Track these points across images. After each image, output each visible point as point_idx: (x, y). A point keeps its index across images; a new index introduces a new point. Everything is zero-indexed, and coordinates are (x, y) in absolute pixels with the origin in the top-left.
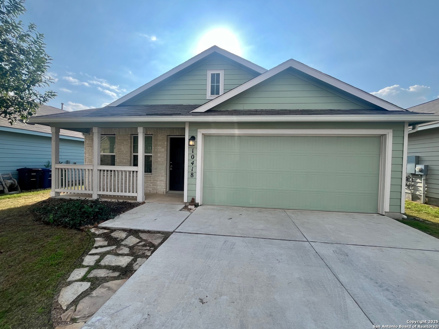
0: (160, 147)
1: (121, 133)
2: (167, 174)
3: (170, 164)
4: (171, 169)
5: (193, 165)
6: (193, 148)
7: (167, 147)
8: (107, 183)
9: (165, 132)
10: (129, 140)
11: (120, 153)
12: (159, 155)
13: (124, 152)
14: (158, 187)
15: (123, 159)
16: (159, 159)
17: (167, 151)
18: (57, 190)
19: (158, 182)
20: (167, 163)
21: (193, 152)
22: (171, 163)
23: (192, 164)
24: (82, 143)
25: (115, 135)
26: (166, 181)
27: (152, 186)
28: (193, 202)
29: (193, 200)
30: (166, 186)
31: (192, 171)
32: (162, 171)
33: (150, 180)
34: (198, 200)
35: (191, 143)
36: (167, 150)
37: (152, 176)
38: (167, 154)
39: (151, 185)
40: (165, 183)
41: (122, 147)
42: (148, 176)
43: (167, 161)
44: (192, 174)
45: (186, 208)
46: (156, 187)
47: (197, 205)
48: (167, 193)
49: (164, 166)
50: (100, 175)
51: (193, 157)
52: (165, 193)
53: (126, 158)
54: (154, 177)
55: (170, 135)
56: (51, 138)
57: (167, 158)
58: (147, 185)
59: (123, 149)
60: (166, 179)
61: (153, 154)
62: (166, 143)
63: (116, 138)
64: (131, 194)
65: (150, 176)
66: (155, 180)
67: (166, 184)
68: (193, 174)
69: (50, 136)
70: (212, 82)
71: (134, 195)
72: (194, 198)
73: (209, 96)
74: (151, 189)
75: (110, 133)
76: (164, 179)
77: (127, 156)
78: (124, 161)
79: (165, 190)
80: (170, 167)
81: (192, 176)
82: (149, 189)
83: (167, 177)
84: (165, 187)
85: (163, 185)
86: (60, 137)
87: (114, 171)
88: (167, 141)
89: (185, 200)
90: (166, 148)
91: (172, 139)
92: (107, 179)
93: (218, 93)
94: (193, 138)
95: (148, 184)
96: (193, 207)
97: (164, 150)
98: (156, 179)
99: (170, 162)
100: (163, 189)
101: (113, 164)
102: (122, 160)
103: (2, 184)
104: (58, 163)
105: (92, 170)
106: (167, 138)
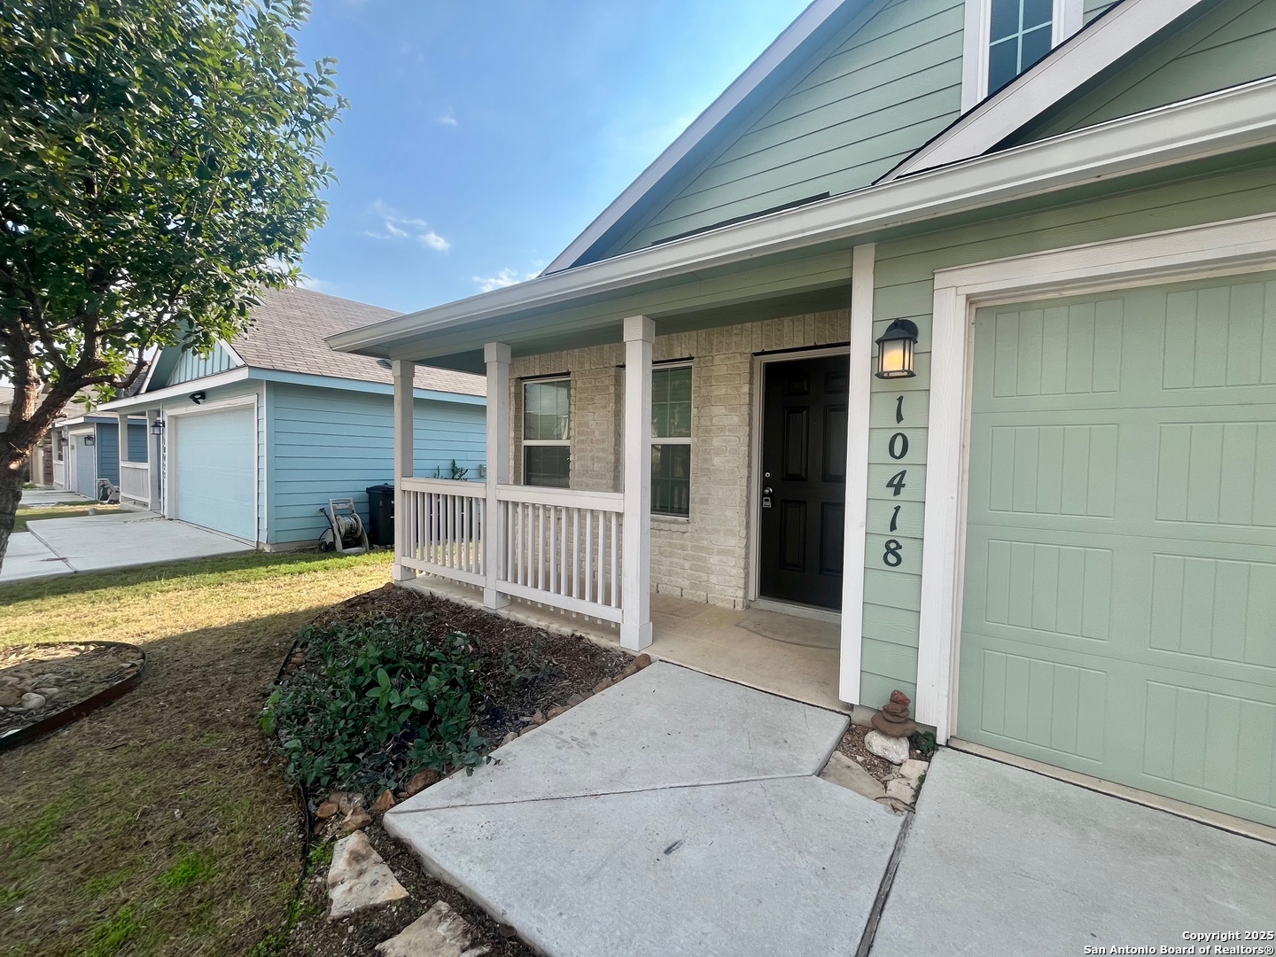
0: (719, 410)
1: (587, 367)
2: (748, 527)
3: (765, 483)
4: (768, 504)
5: (897, 493)
6: (902, 391)
7: (750, 404)
8: (546, 544)
9: (744, 342)
10: (612, 389)
11: (584, 438)
12: (717, 442)
13: (597, 433)
14: (713, 579)
15: (593, 459)
16: (717, 461)
17: (750, 425)
18: (407, 562)
19: (714, 559)
20: (749, 477)
21: (899, 418)
22: (768, 475)
23: (897, 485)
25: (568, 374)
26: (747, 557)
27: (690, 572)
28: (899, 718)
29: (898, 708)
30: (747, 576)
31: (893, 527)
32: (728, 513)
33: (683, 547)
34: (933, 709)
35: (894, 359)
36: (751, 418)
37: (690, 528)
38: (750, 436)
39: (687, 565)
41: (590, 417)
42: (675, 527)
43: (750, 466)
44: (892, 551)
45: (854, 742)
46: (704, 576)
47: (923, 743)
48: (748, 607)
49: (739, 492)
51: (899, 446)
52: (739, 608)
53: (601, 455)
54: (696, 534)
55: (763, 353)
56: (391, 398)
57: (750, 456)
58: (671, 563)
59: (592, 425)
60: (747, 547)
61: (696, 440)
62: (746, 389)
63: (572, 383)
64: (599, 610)
65: (683, 528)
66: (703, 549)
67: (747, 567)
68: (899, 547)
71: (611, 614)
72: (906, 690)
74: (686, 583)
75: (555, 369)
76: (736, 544)
77: (603, 450)
78: (597, 467)
79: (740, 593)
80: (764, 495)
81: (892, 559)
82: (679, 580)
83: (748, 537)
84: (742, 582)
85: (734, 572)
88: (751, 378)
89: (849, 690)
90: (745, 409)
91: (772, 372)
92: (546, 529)
94: (903, 332)
95: (674, 560)
96: (898, 751)
97: (736, 419)
98: (705, 543)
99: (765, 469)
100: (731, 590)
102: (590, 464)
103: (332, 528)
104: (408, 473)
105: (485, 500)
106: (751, 368)
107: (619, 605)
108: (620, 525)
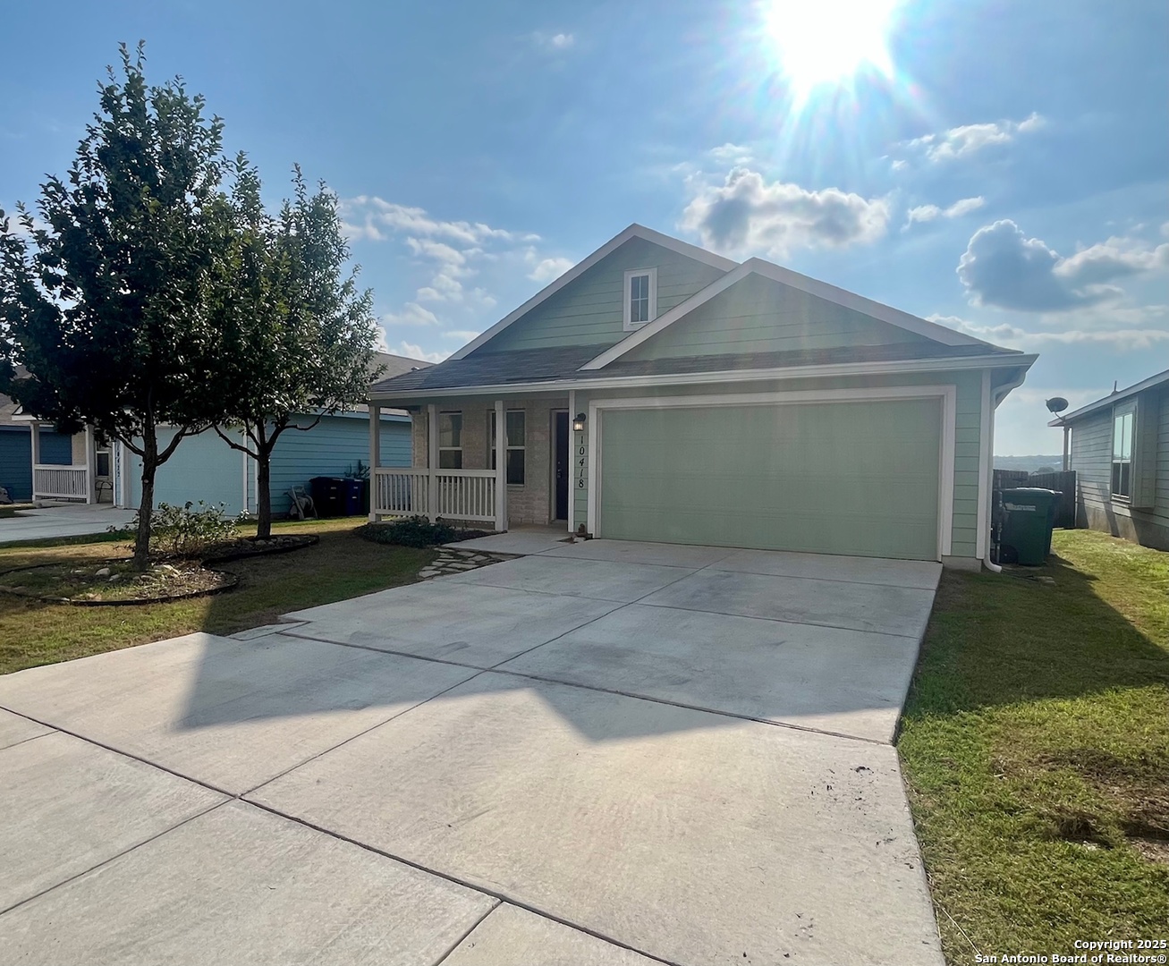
0: (536, 434)
2: (550, 487)
3: (558, 467)
4: (559, 476)
5: (582, 465)
6: (583, 434)
7: (550, 431)
9: (547, 404)
10: (485, 421)
11: (470, 445)
12: (536, 448)
13: (477, 444)
14: (536, 512)
15: (474, 456)
16: (536, 457)
17: (551, 441)
18: (378, 511)
19: (536, 502)
20: (550, 464)
21: (583, 443)
22: (559, 463)
23: (582, 463)
24: (408, 425)
25: (460, 412)
26: (550, 501)
27: (524, 510)
28: (582, 532)
29: (583, 529)
30: (550, 509)
31: (581, 476)
32: (542, 481)
33: (521, 499)
34: (591, 529)
35: (578, 426)
36: (551, 437)
37: (525, 489)
38: (551, 445)
39: (523, 506)
40: (547, 502)
41: (474, 435)
42: (518, 489)
43: (551, 459)
44: (581, 483)
45: (571, 540)
46: (531, 511)
47: (588, 537)
48: (551, 522)
49: (546, 470)
50: (440, 485)
51: (582, 451)
52: (547, 523)
53: (478, 455)
54: (527, 493)
55: (555, 409)
57: (551, 454)
59: (474, 439)
60: (550, 496)
61: (527, 447)
62: (548, 424)
63: (463, 417)
64: (486, 518)
65: (521, 489)
66: (530, 499)
68: (583, 480)
69: (367, 417)
70: (635, 294)
71: (491, 519)
72: (585, 524)
73: (628, 324)
74: (523, 516)
75: (452, 408)
76: (545, 494)
77: (481, 453)
78: (478, 460)
79: (547, 517)
80: (557, 472)
81: (582, 486)
83: (550, 491)
84: (548, 511)
85: (544, 507)
86: (381, 418)
87: (461, 478)
88: (550, 419)
89: (571, 529)
90: (548, 433)
93: (645, 318)
94: (581, 418)
95: (517, 505)
96: (581, 540)
97: (543, 438)
98: (532, 495)
99: (557, 460)
100: (544, 515)
101: (459, 466)
102: (472, 459)
103: (295, 504)
104: (378, 465)
105: (428, 477)
106: (551, 415)
107: (494, 515)
108: (494, 482)
